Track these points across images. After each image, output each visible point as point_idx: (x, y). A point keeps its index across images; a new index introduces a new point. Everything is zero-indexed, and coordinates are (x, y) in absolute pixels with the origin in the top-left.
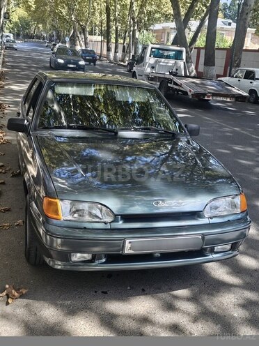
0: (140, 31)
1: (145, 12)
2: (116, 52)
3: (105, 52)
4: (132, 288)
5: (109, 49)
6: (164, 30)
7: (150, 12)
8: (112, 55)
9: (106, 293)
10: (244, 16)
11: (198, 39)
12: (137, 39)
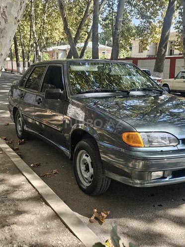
0: (41, 51)
1: (43, 38)
2: (24, 67)
3: (15, 68)
4: (175, 200)
5: (18, 65)
6: (54, 51)
7: (47, 38)
8: (21, 69)
9: (161, 206)
10: (117, 37)
11: (85, 54)
12: (40, 56)
